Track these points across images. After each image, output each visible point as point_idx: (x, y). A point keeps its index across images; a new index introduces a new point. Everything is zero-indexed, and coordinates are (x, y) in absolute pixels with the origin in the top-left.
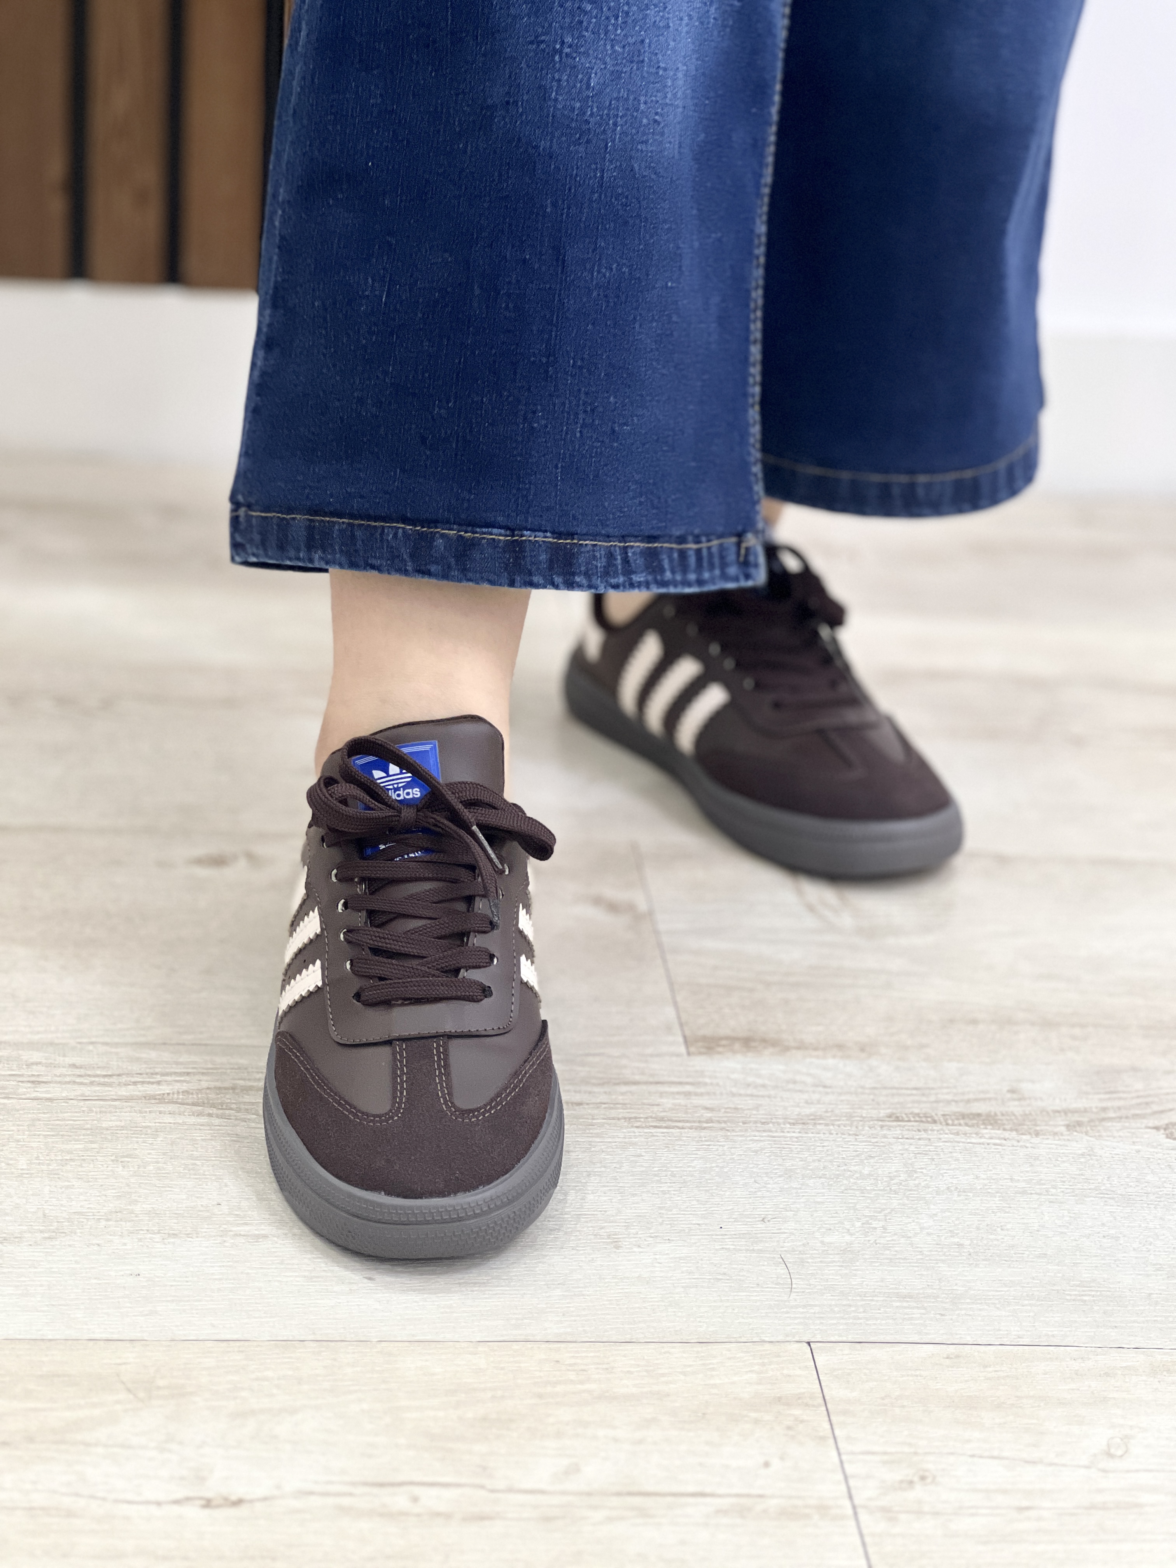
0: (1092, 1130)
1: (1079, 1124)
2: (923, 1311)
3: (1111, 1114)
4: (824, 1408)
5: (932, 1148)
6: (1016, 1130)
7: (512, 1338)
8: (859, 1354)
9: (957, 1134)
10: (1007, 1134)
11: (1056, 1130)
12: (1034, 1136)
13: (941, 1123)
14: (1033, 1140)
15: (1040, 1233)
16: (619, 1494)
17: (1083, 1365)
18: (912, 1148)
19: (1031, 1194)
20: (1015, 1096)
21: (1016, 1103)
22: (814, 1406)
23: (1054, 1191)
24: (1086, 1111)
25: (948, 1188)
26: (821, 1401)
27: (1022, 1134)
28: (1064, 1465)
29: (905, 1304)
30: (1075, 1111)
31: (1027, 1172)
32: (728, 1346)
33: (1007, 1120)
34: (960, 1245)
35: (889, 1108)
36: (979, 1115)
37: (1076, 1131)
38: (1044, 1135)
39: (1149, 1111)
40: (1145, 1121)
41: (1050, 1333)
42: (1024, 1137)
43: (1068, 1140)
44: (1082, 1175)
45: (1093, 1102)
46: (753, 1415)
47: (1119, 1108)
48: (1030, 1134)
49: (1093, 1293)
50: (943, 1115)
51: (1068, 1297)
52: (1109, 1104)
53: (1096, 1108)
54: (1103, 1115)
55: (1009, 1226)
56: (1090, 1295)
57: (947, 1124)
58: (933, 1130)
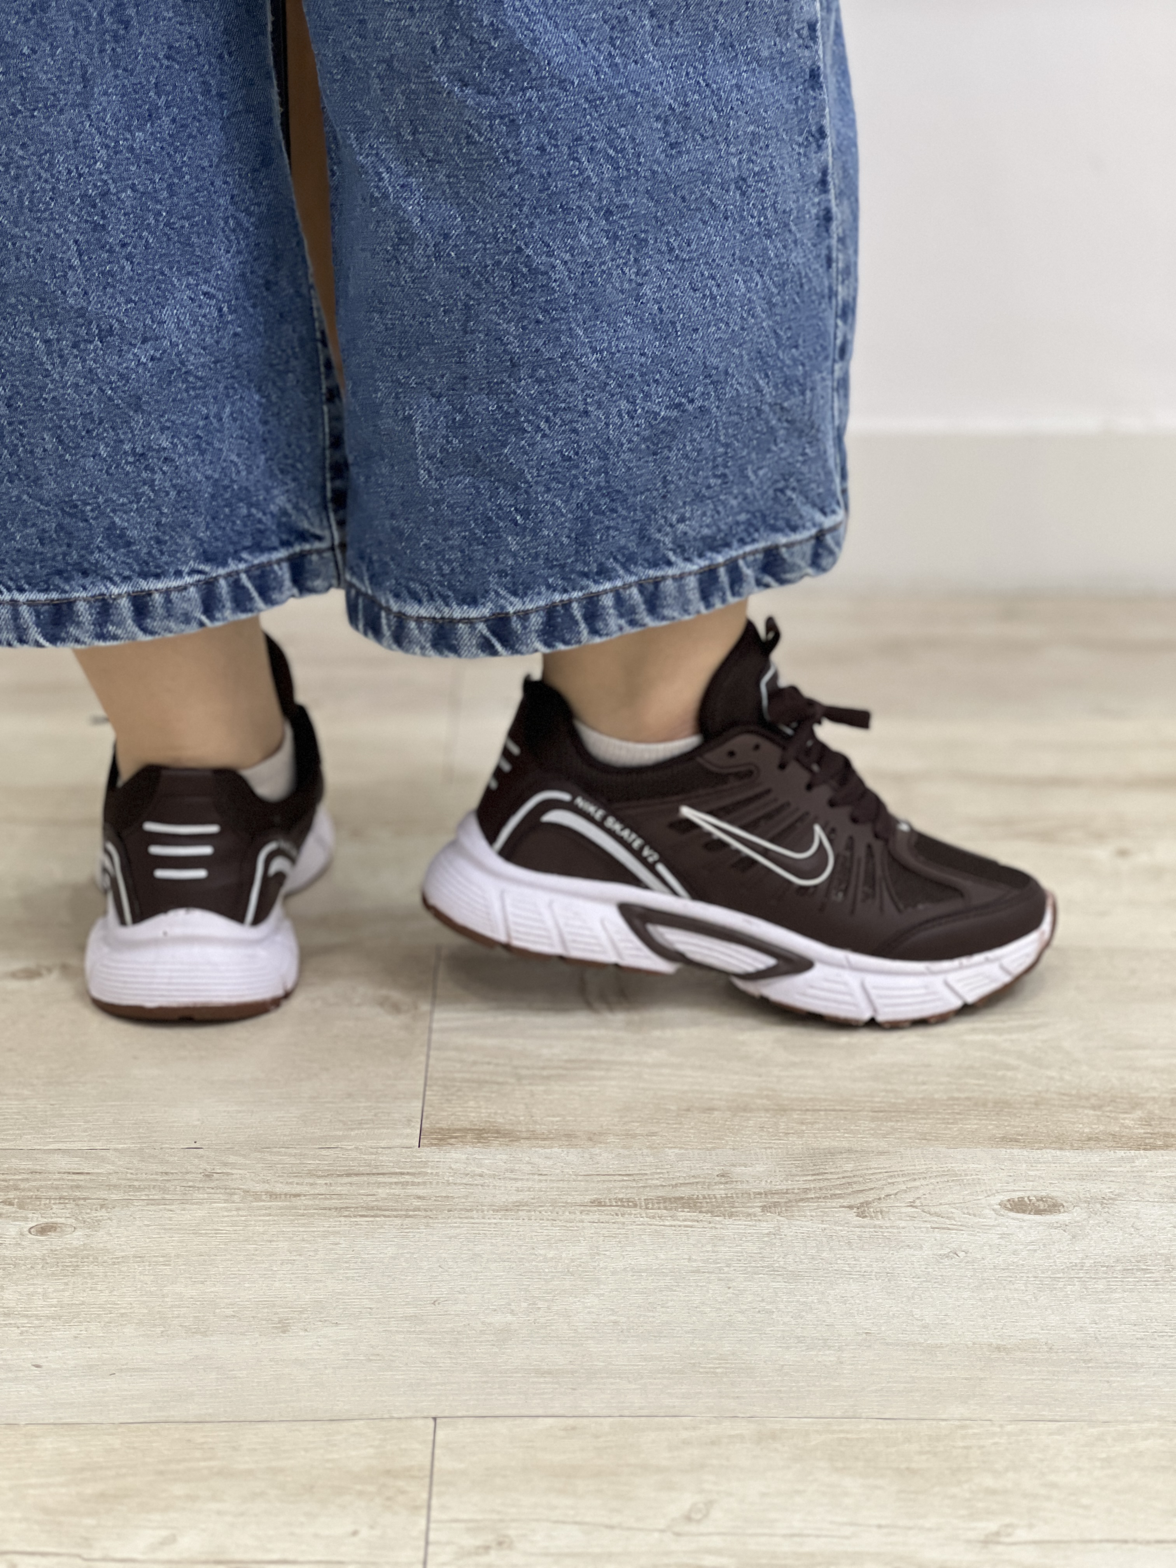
0: (786, 1210)
1: (776, 1205)
2: (556, 1386)
3: (812, 1195)
5: (623, 1231)
6: (712, 1212)
9: (654, 1217)
10: (700, 1217)
11: (751, 1211)
12: (727, 1218)
13: (641, 1207)
14: (724, 1222)
18: (604, 1232)
20: (724, 1180)
21: (722, 1186)
24: (787, 1192)
27: (717, 1216)
28: (640, 1530)
29: (541, 1380)
30: (777, 1193)
31: (707, 1251)
32: (358, 1423)
33: (707, 1202)
35: (596, 1194)
36: (682, 1198)
37: (770, 1212)
38: (738, 1216)
39: (850, 1190)
40: (842, 1200)
42: (717, 1219)
43: (759, 1221)
45: (796, 1184)
46: (359, 1487)
47: (821, 1189)
48: (724, 1215)
50: (647, 1199)
52: (813, 1185)
53: (799, 1189)
54: (803, 1196)
57: (647, 1208)
58: (630, 1214)
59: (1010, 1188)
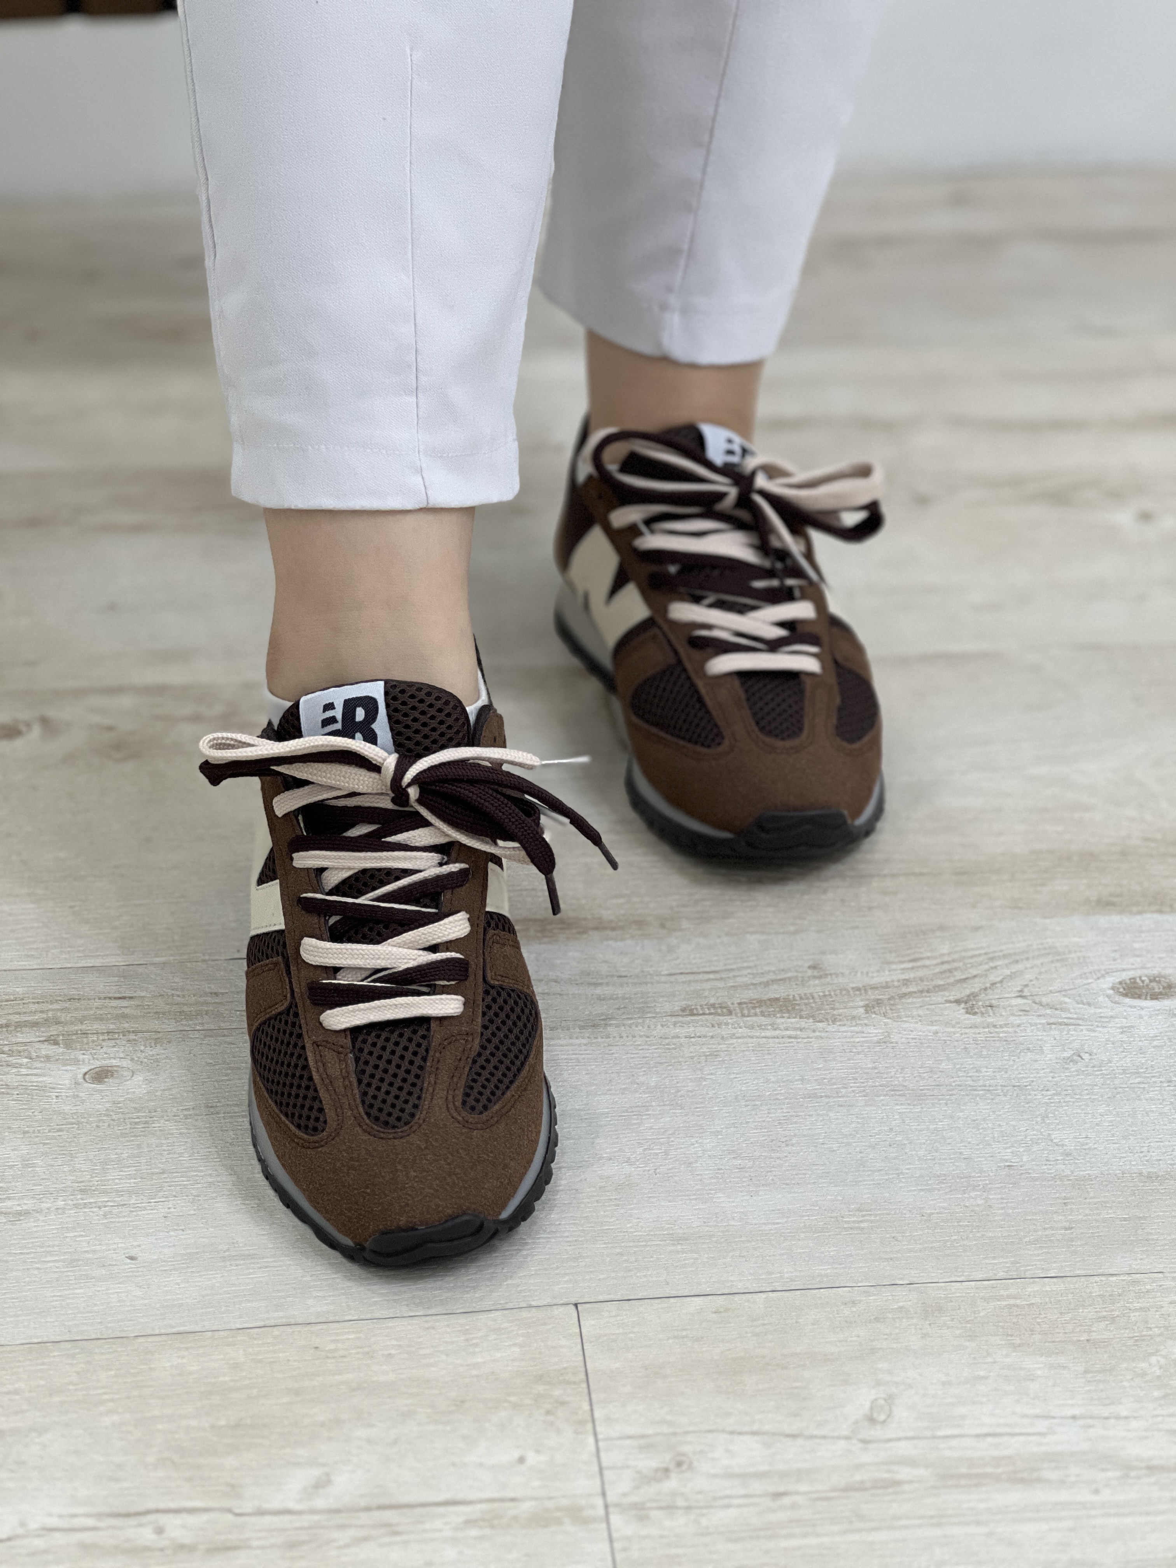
0: (891, 1009)
2: (696, 1256)
3: (913, 988)
4: (584, 1385)
5: (724, 1047)
6: (813, 1017)
7: (272, 1322)
8: (626, 1315)
9: (752, 1027)
10: (803, 1023)
11: (855, 1012)
12: (830, 1023)
13: (736, 1015)
14: (830, 1028)
15: (826, 1146)
16: (368, 1509)
17: (854, 1309)
18: (704, 1048)
19: (821, 1097)
20: (816, 973)
21: (817, 982)
22: (575, 1383)
23: (843, 1091)
24: (886, 986)
25: (736, 1097)
26: (582, 1376)
27: (820, 1021)
28: (824, 1437)
29: (679, 1247)
30: (874, 988)
31: (819, 1069)
32: (493, 1315)
33: (806, 1004)
34: (741, 1169)
35: (684, 999)
36: (777, 1000)
37: (875, 1013)
38: (840, 1020)
39: (952, 980)
40: (947, 993)
41: (823, 1272)
42: (820, 1025)
43: (866, 1025)
44: (875, 1068)
45: (893, 975)
46: (513, 1399)
47: (922, 980)
48: (827, 1020)
49: (872, 1218)
50: (740, 1004)
51: (846, 1226)
52: (912, 975)
53: (899, 981)
54: (904, 990)
55: (794, 1141)
56: (868, 1221)
57: (743, 1015)
58: (727, 1024)
59: (1119, 967)
